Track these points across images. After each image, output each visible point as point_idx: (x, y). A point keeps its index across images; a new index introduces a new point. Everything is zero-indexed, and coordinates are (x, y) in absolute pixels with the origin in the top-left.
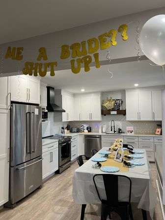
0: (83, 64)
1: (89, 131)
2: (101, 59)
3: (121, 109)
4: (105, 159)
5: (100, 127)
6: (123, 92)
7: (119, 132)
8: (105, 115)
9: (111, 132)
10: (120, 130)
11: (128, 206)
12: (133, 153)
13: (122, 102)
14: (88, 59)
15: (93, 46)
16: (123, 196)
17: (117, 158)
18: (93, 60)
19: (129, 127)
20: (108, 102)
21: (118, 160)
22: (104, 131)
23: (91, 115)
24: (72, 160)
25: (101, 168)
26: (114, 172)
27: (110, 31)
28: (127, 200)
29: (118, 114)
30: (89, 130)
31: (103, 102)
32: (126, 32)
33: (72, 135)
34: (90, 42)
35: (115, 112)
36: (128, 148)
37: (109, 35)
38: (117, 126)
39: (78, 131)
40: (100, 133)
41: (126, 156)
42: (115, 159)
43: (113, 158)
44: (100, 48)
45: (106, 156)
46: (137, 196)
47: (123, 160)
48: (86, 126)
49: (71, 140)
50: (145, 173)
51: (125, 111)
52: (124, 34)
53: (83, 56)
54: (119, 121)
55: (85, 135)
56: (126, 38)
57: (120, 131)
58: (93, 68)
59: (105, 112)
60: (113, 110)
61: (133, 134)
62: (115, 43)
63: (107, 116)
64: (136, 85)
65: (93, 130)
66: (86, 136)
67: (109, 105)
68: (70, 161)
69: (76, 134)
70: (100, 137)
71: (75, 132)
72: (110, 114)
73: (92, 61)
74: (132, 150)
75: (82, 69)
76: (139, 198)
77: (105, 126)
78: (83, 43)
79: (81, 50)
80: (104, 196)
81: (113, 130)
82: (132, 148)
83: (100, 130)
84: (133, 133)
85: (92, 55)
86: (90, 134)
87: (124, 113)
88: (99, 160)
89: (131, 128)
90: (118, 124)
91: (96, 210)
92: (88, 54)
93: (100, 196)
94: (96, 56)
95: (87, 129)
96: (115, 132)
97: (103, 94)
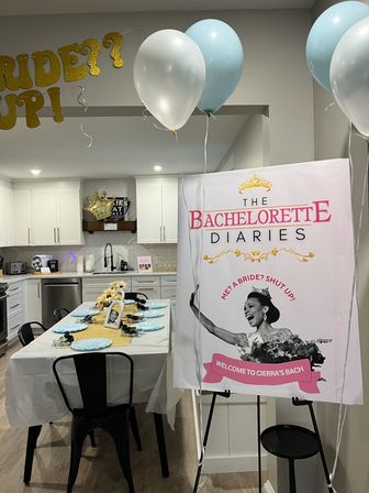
0: (22, 110)
1: (52, 270)
2: (65, 101)
3: (126, 220)
4: (84, 326)
5: (80, 259)
6: (131, 181)
7: (122, 269)
8: (91, 232)
9: (105, 270)
10: (124, 263)
11: (128, 411)
12: (144, 309)
13: (129, 203)
14: (34, 99)
15: (47, 68)
16: (116, 394)
17: (110, 321)
18: (48, 102)
19: (143, 258)
20: (98, 203)
21: (111, 325)
22: (88, 268)
23: (57, 232)
24: (9, 338)
25: (74, 345)
26: (101, 348)
27: (85, 41)
28: (125, 400)
29: (119, 229)
30: (53, 266)
31: (85, 203)
32: (120, 51)
33: (9, 280)
34: (40, 58)
35: (114, 226)
36: (137, 300)
37: (84, 49)
38: (118, 254)
39: (26, 270)
40: (80, 273)
41: (129, 316)
42: (106, 324)
43: (102, 323)
44: (62, 78)
45: (88, 319)
46: (144, 390)
47: (121, 324)
48: (44, 258)
49: (7, 292)
50: (162, 344)
51: (135, 222)
52: (116, 54)
53: (21, 91)
54: (123, 244)
55: (43, 279)
56: (119, 63)
57: (124, 266)
58: (46, 122)
59: (90, 225)
60: (110, 220)
61: (150, 271)
62: (95, 71)
63: (96, 235)
64: (158, 168)
65: (63, 267)
66: (46, 282)
67: (100, 209)
68: (5, 341)
69: (20, 278)
70: (80, 281)
71: (16, 274)
72: (102, 229)
73: (45, 105)
74: (144, 302)
75: (21, 121)
76: (149, 393)
77: (92, 256)
78: (23, 59)
79: (16, 74)
80: (77, 401)
81: (109, 265)
82: (144, 298)
83: (80, 267)
84: (150, 269)
85: (44, 91)
86: (55, 275)
87: (132, 227)
88: (69, 330)
89: (147, 259)
90: (121, 252)
91: (63, 437)
92: (35, 88)
93: (70, 402)
94: (54, 93)
95: (49, 264)
96: (113, 268)
97: (86, 183)
